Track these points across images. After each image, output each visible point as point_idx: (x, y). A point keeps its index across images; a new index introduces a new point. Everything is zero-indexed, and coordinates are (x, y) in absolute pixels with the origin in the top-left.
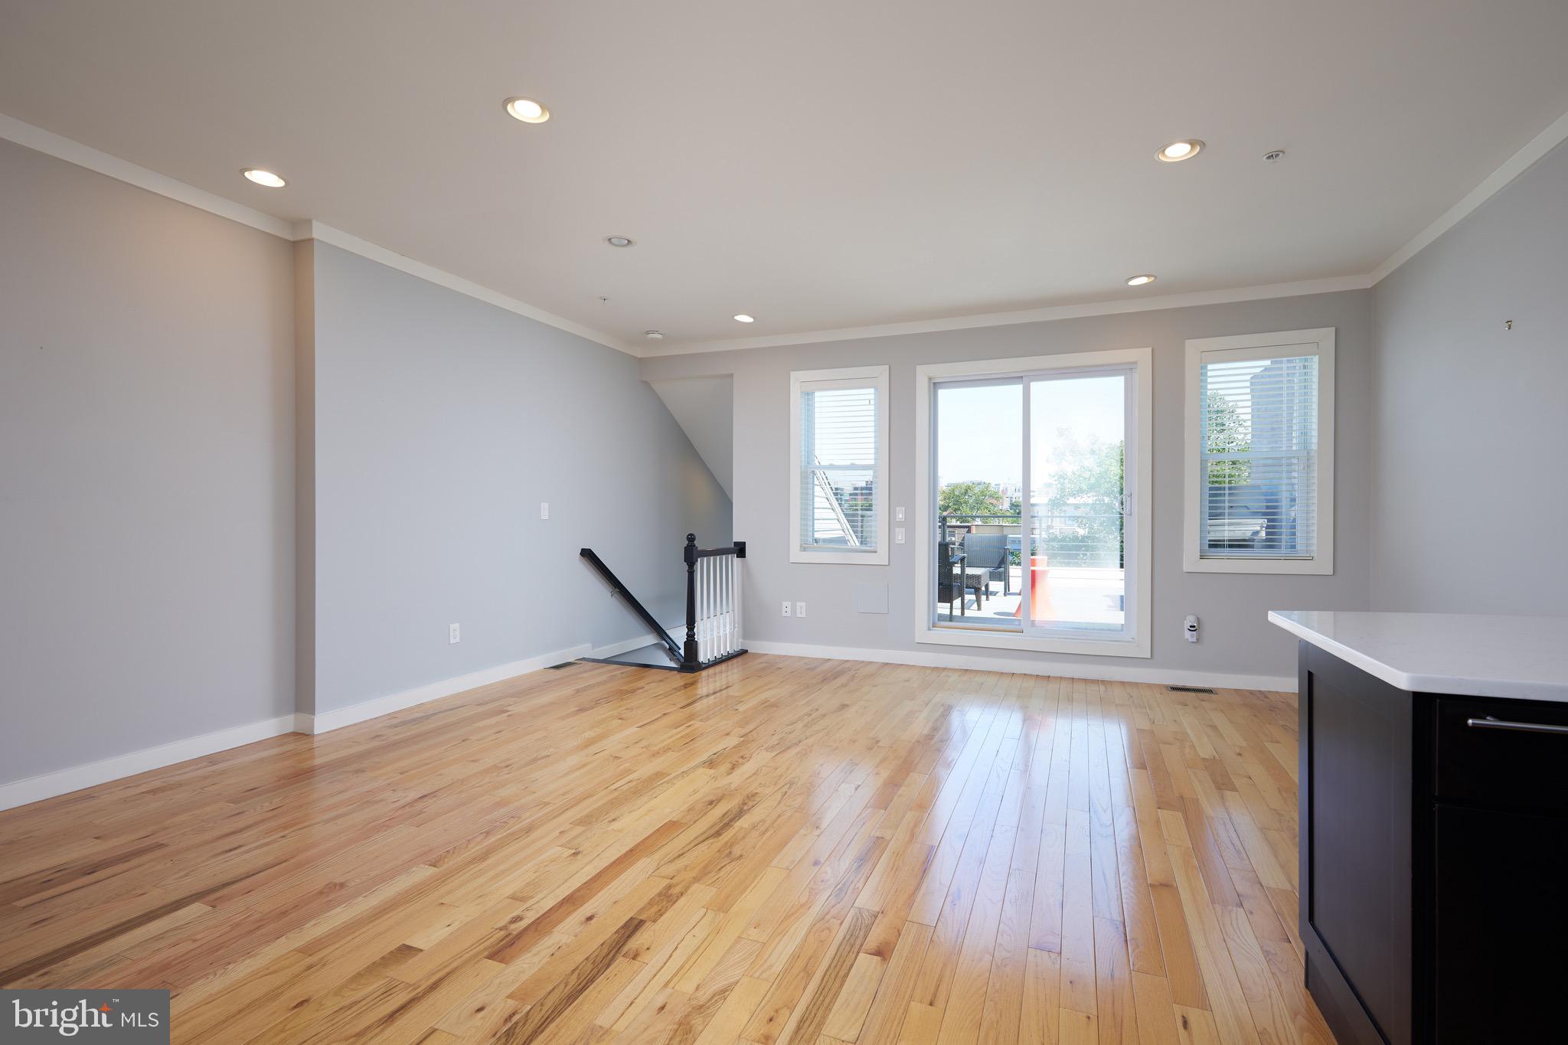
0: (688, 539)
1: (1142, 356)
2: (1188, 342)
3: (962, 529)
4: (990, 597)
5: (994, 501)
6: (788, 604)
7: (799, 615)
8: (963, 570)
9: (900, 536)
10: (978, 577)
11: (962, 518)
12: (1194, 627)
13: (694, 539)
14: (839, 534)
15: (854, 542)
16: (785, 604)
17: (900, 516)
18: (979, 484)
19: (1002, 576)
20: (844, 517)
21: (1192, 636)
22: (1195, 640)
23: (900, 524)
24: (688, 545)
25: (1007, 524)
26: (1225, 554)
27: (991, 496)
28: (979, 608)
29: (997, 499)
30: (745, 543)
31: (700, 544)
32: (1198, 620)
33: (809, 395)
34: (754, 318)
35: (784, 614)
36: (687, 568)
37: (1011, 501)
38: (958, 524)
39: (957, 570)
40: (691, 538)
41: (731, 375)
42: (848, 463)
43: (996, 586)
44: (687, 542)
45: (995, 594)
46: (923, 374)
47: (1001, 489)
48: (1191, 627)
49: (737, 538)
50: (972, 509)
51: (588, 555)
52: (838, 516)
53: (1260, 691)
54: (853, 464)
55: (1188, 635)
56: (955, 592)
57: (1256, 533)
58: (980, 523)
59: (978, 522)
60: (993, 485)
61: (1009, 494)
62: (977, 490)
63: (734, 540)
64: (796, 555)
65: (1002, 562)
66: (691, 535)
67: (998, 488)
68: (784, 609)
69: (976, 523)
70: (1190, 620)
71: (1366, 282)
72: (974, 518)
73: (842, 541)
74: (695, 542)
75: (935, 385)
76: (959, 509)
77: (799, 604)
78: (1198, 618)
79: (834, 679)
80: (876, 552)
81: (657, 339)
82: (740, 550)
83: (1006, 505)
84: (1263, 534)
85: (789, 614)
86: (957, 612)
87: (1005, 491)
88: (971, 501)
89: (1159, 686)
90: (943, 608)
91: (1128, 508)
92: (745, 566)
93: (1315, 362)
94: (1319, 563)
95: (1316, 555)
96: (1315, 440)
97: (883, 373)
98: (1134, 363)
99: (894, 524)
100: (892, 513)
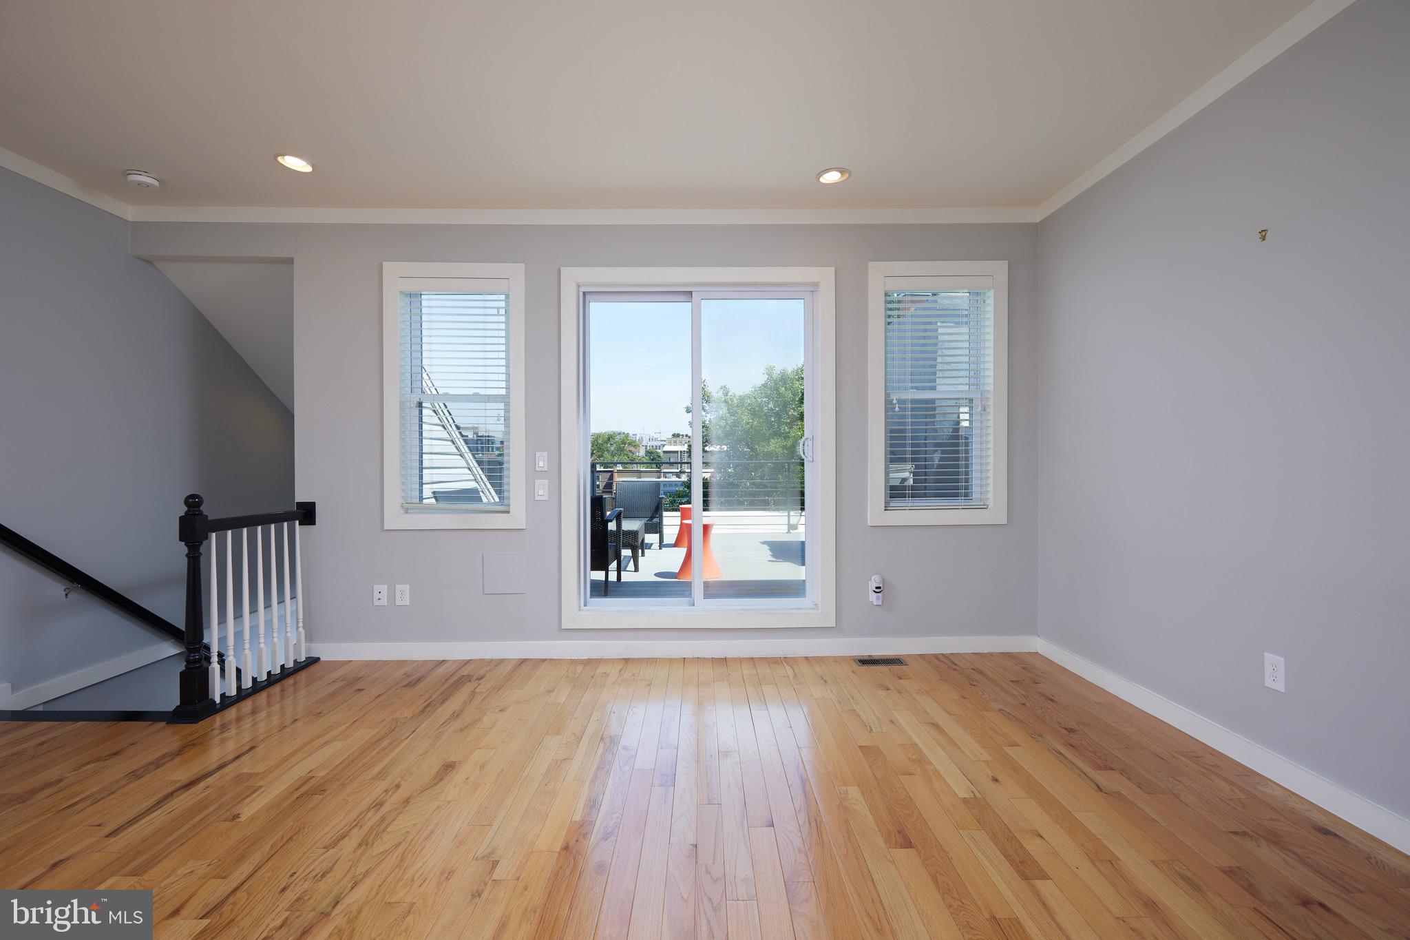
0: (186, 502)
1: (825, 276)
2: (871, 264)
3: (605, 474)
4: (646, 551)
5: (632, 449)
6: (384, 588)
7: (398, 602)
8: (619, 525)
9: (542, 490)
10: (634, 534)
11: (605, 465)
12: (880, 588)
13: (201, 503)
14: (472, 485)
15: (489, 496)
16: (377, 588)
17: (542, 464)
18: (619, 434)
19: (655, 527)
20: (476, 465)
21: (878, 599)
22: (880, 603)
23: (542, 474)
24: (186, 513)
25: (644, 469)
26: (907, 504)
27: (630, 444)
28: (636, 570)
29: (635, 446)
30: (315, 503)
31: (210, 510)
32: (884, 581)
33: (414, 297)
34: (313, 167)
35: (376, 603)
36: (186, 550)
37: (646, 448)
38: (602, 469)
39: (612, 526)
40: (194, 502)
41: (290, 261)
42: (470, 392)
43: (651, 538)
44: (186, 509)
45: (649, 546)
46: (573, 278)
47: (638, 438)
48: (877, 588)
49: (301, 496)
50: (613, 455)
52: (468, 463)
53: (942, 654)
54: (476, 395)
55: (873, 597)
56: (611, 553)
57: (904, 480)
58: (621, 469)
59: (620, 467)
60: (631, 435)
61: (644, 443)
62: (618, 438)
63: (297, 500)
64: (395, 518)
65: (657, 510)
66: (193, 496)
67: (636, 438)
68: (376, 596)
69: (618, 469)
70: (874, 582)
71: (1036, 215)
72: (616, 464)
73: (470, 496)
74: (201, 508)
75: (585, 297)
76: (602, 456)
77: (399, 587)
78: (883, 579)
79: (442, 703)
80: (508, 512)
81: (148, 185)
82: (306, 514)
83: (642, 453)
84: (911, 482)
85: (384, 602)
86: (613, 577)
87: (641, 440)
88: (612, 448)
89: (844, 659)
90: (599, 575)
91: (810, 454)
93: (990, 296)
94: (996, 512)
95: (990, 503)
96: (991, 380)
97: (517, 272)
98: (816, 285)
99: (533, 474)
100: (531, 460)
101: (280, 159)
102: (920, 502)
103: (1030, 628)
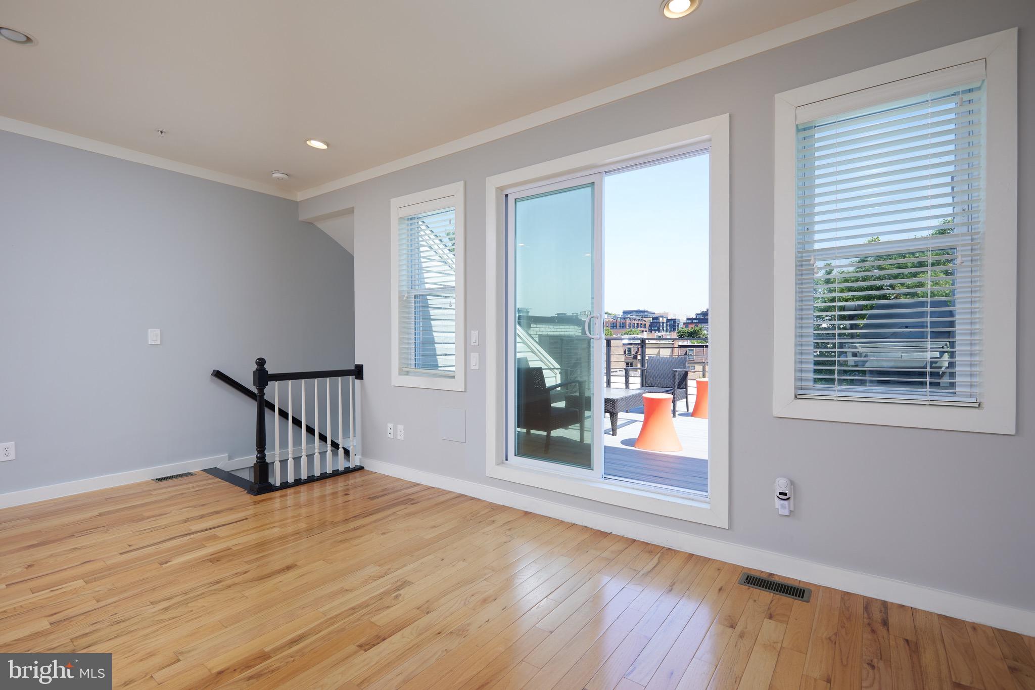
2: (778, 97)
6: (392, 426)
7: (399, 438)
9: (475, 361)
12: (785, 494)
13: (264, 363)
16: (389, 425)
17: (475, 340)
21: (785, 506)
22: (786, 512)
23: (475, 349)
24: (257, 369)
30: (363, 365)
32: (793, 486)
34: (327, 145)
35: (389, 435)
40: (261, 362)
41: (352, 210)
44: (256, 367)
48: (781, 493)
49: (357, 360)
51: (218, 375)
55: (778, 504)
64: (396, 379)
66: (260, 359)
68: (389, 431)
70: (782, 484)
74: (265, 366)
75: (508, 198)
77: (399, 427)
78: (793, 484)
80: (454, 377)
81: (282, 178)
82: (358, 372)
85: (392, 436)
92: (363, 387)
94: (997, 416)
95: (987, 401)
99: (469, 348)
100: (468, 337)
101: (308, 142)
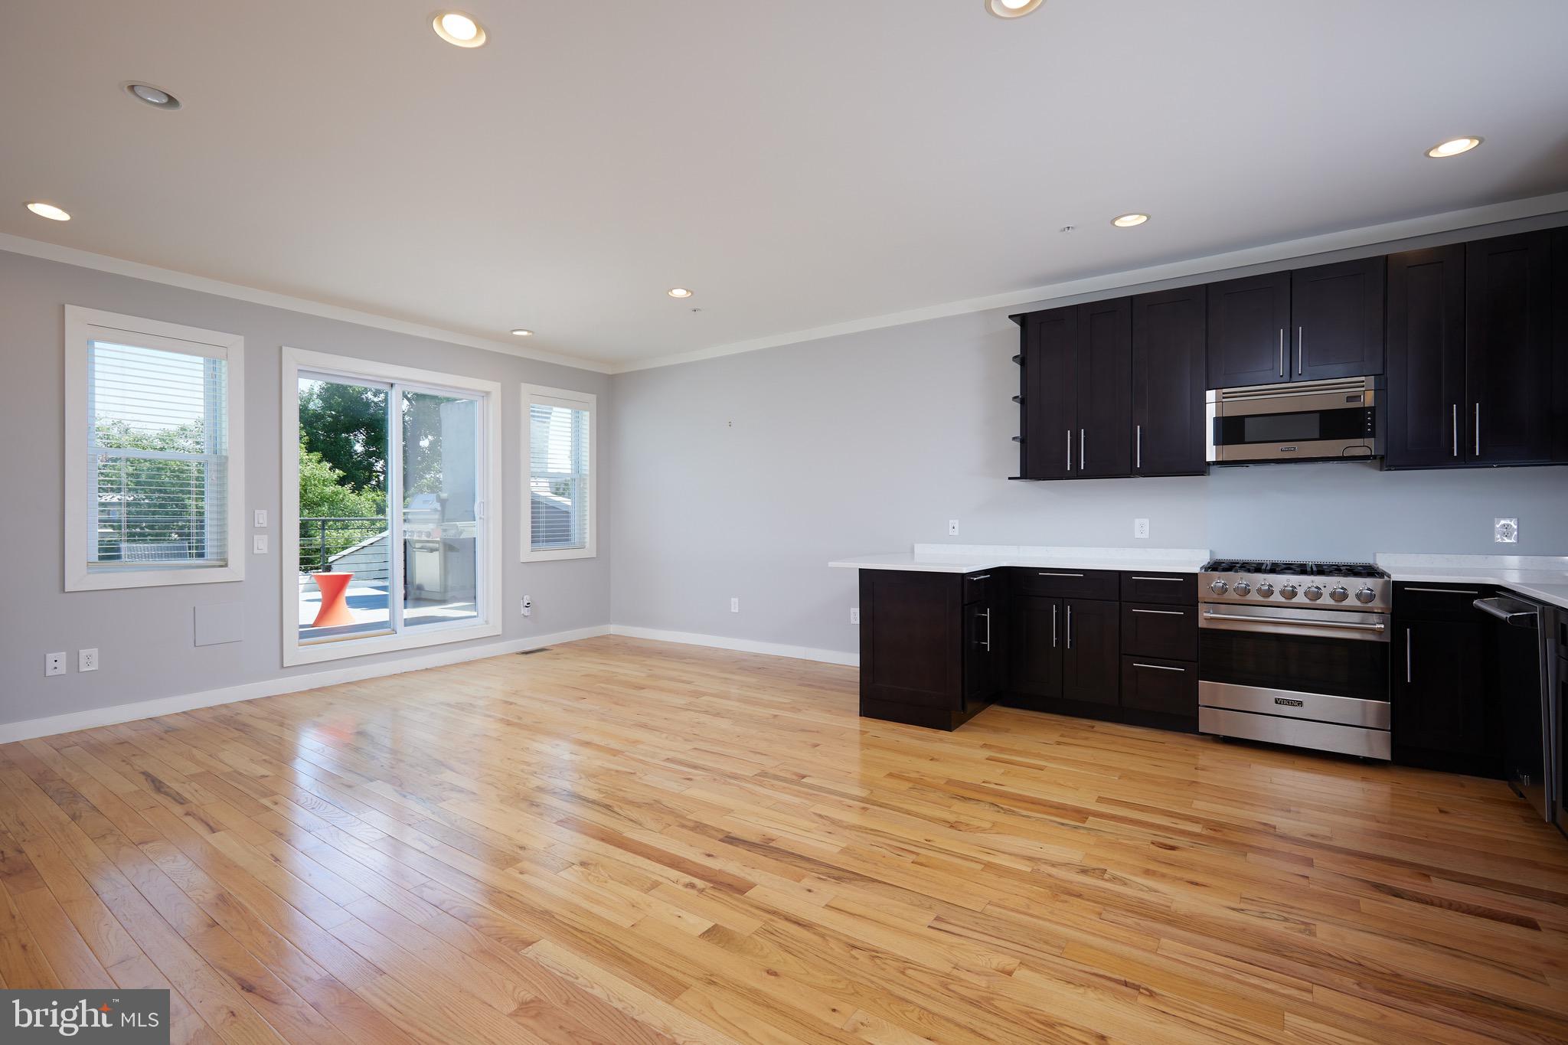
6: (62, 655)
9: (262, 544)
12: (529, 603)
16: (51, 657)
17: (261, 521)
21: (528, 611)
23: (262, 530)
26: (542, 547)
35: (51, 673)
48: (527, 604)
55: (525, 611)
64: (80, 578)
68: (52, 665)
77: (84, 652)
80: (225, 566)
85: (60, 671)
91: (483, 513)
93: (587, 414)
94: (590, 550)
95: (587, 545)
96: (587, 468)
97: (236, 344)
98: (488, 393)
99: (252, 529)
100: (251, 518)
102: (552, 545)
103: (606, 620)
